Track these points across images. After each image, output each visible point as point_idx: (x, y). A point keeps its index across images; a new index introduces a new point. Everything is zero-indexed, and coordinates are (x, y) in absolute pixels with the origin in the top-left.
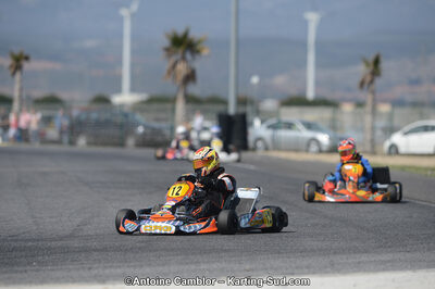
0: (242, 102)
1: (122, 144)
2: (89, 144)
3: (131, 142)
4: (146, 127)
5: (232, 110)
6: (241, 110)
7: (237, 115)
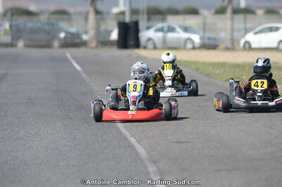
0: (134, 12)
1: (49, 46)
2: (26, 46)
3: (56, 44)
4: (67, 33)
5: (127, 19)
6: (135, 18)
7: (132, 22)
